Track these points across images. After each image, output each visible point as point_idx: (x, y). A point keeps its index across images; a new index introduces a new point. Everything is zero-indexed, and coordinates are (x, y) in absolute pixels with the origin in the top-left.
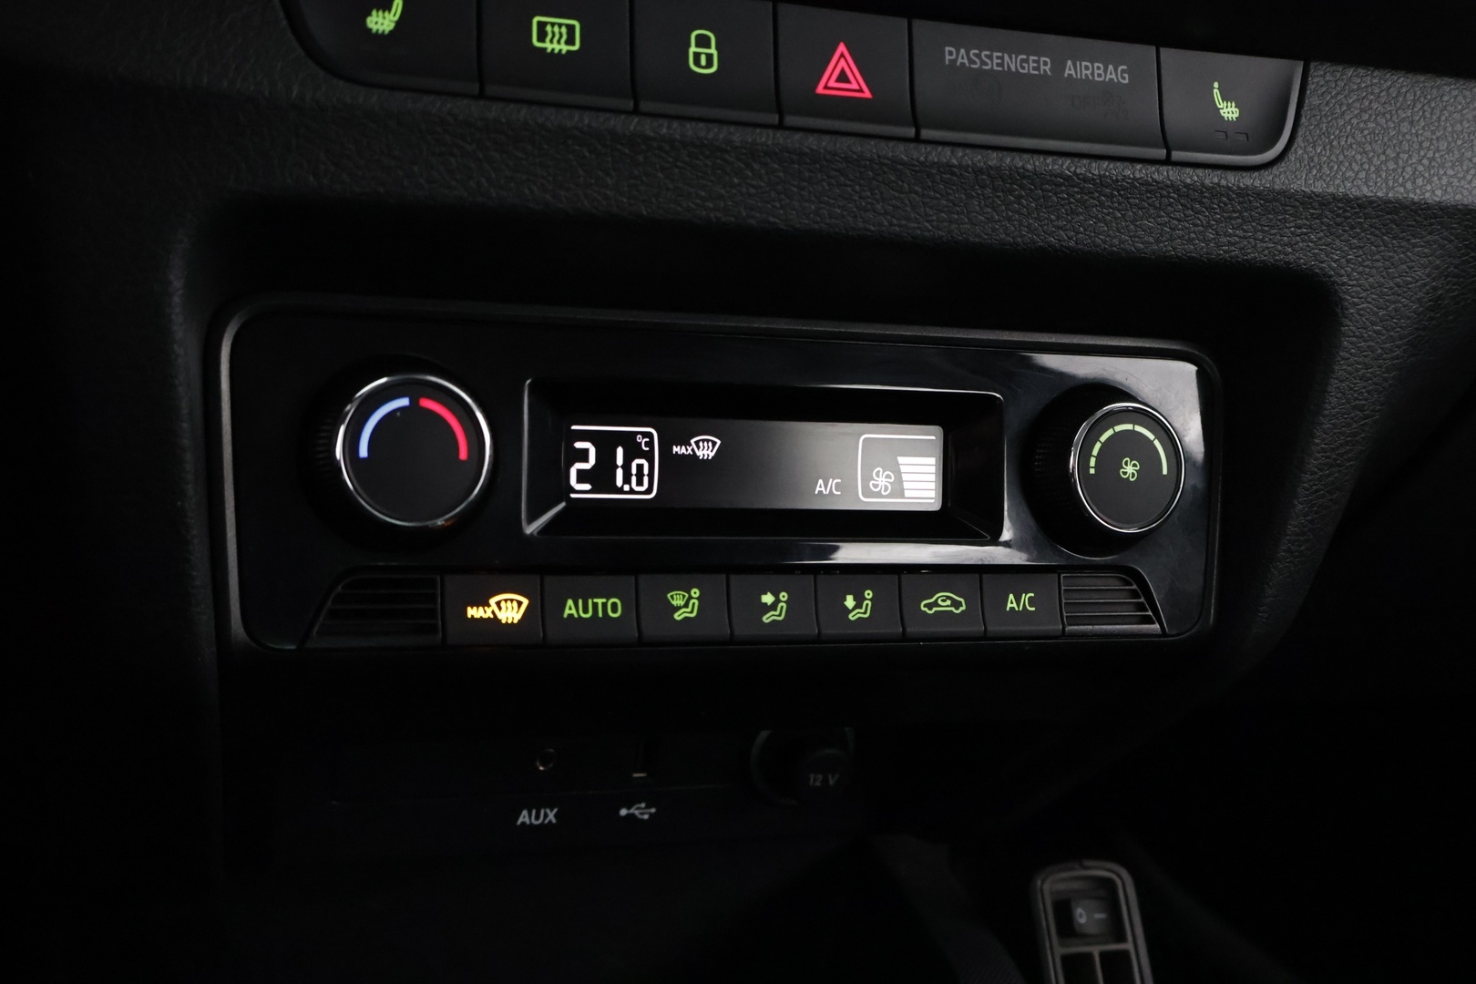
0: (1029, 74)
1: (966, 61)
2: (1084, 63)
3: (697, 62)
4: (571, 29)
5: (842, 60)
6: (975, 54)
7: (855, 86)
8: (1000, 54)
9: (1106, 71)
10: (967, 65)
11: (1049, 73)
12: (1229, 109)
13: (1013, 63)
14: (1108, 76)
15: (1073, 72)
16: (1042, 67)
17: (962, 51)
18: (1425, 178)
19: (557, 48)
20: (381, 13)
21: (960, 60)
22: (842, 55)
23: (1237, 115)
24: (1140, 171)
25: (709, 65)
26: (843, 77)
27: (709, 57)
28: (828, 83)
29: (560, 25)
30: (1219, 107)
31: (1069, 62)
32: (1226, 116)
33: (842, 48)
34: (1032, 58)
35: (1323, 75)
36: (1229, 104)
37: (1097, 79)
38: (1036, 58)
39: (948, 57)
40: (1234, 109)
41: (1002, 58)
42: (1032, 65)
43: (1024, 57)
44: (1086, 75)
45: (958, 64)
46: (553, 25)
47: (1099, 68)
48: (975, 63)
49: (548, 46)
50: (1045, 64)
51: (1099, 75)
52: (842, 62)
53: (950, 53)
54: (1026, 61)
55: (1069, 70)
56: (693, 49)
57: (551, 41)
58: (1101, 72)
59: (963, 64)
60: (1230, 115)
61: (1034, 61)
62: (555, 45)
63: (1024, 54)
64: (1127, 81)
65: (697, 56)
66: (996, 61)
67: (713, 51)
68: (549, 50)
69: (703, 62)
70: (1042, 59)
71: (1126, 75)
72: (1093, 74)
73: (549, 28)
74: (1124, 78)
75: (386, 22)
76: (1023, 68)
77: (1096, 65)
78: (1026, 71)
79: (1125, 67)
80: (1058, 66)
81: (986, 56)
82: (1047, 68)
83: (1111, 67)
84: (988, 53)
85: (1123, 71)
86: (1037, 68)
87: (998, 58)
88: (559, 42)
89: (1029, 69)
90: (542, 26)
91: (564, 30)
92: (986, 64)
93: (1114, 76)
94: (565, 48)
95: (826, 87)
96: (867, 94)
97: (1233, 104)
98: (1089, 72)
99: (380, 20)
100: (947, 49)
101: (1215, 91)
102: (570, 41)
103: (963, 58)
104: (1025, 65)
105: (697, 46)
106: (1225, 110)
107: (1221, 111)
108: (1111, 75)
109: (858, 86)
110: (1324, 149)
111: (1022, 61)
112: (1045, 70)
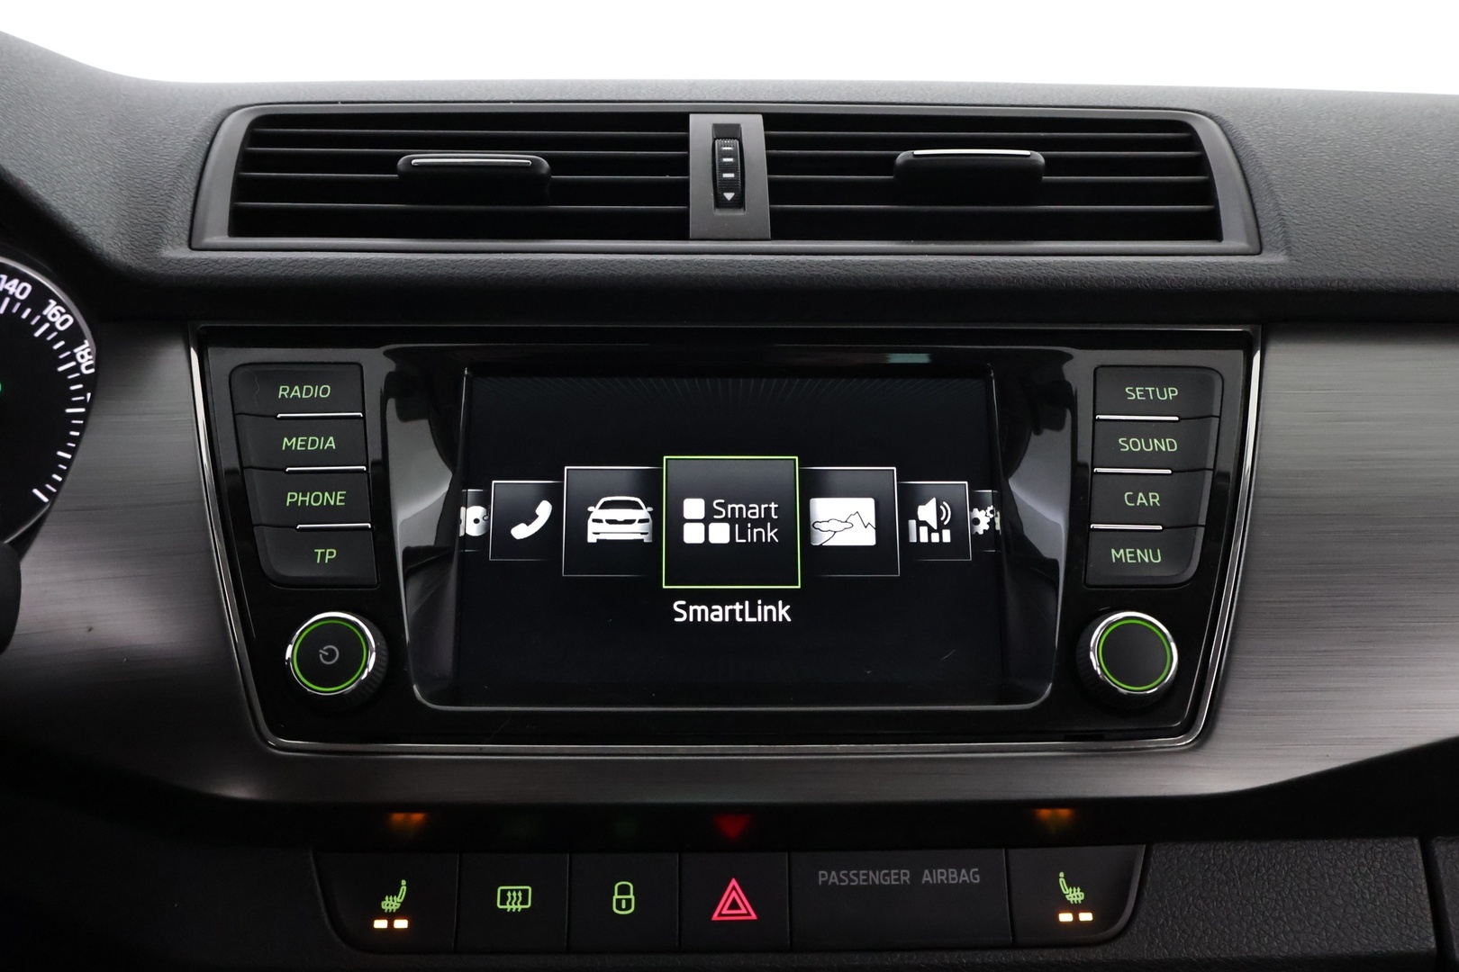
0: (890, 885)
1: (836, 881)
2: (939, 871)
3: (619, 907)
4: (525, 893)
5: (734, 892)
6: (843, 875)
7: (744, 911)
8: (865, 872)
9: (959, 875)
10: (838, 883)
11: (908, 882)
12: (1075, 894)
13: (876, 878)
14: (962, 879)
15: (929, 879)
16: (902, 878)
17: (833, 873)
18: (1270, 936)
19: (514, 907)
20: (391, 898)
21: (831, 881)
22: (734, 888)
23: (1083, 898)
24: (989, 957)
25: (628, 907)
26: (734, 905)
27: (629, 901)
28: (722, 911)
29: (517, 891)
30: (1065, 892)
31: (927, 872)
32: (1071, 900)
33: (734, 882)
34: (893, 872)
35: (1161, 852)
36: (1075, 889)
37: (951, 882)
38: (897, 871)
39: (821, 879)
40: (1079, 893)
41: (867, 875)
42: (893, 877)
43: (887, 871)
44: (942, 880)
45: (830, 883)
46: (512, 891)
47: (953, 873)
48: (844, 881)
49: (508, 907)
50: (905, 875)
51: (953, 879)
52: (734, 894)
53: (822, 876)
54: (889, 875)
55: (926, 877)
56: (616, 896)
57: (511, 904)
58: (955, 875)
59: (834, 883)
60: (1076, 900)
61: (895, 874)
62: (514, 906)
63: (886, 869)
64: (978, 881)
65: (619, 901)
66: (862, 877)
67: (632, 896)
68: (508, 910)
69: (624, 906)
70: (902, 871)
71: (978, 876)
72: (947, 878)
73: (509, 894)
74: (975, 879)
75: (395, 904)
76: (886, 880)
77: (950, 870)
78: (888, 883)
79: (977, 870)
80: (916, 876)
81: (853, 874)
82: (907, 878)
83: (963, 871)
84: (855, 872)
85: (974, 873)
86: (898, 880)
87: (864, 874)
88: (516, 904)
89: (892, 880)
90: (504, 893)
91: (520, 894)
92: (854, 881)
93: (966, 878)
94: (520, 907)
95: (720, 915)
96: (754, 916)
97: (1079, 889)
98: (944, 878)
99: (391, 902)
100: (821, 873)
101: (1061, 880)
102: (524, 902)
103: (834, 878)
104: (887, 878)
105: (619, 894)
106: (1071, 895)
107: (1067, 896)
108: (964, 877)
109: (746, 911)
110: (1166, 919)
111: (885, 875)
112: (905, 881)
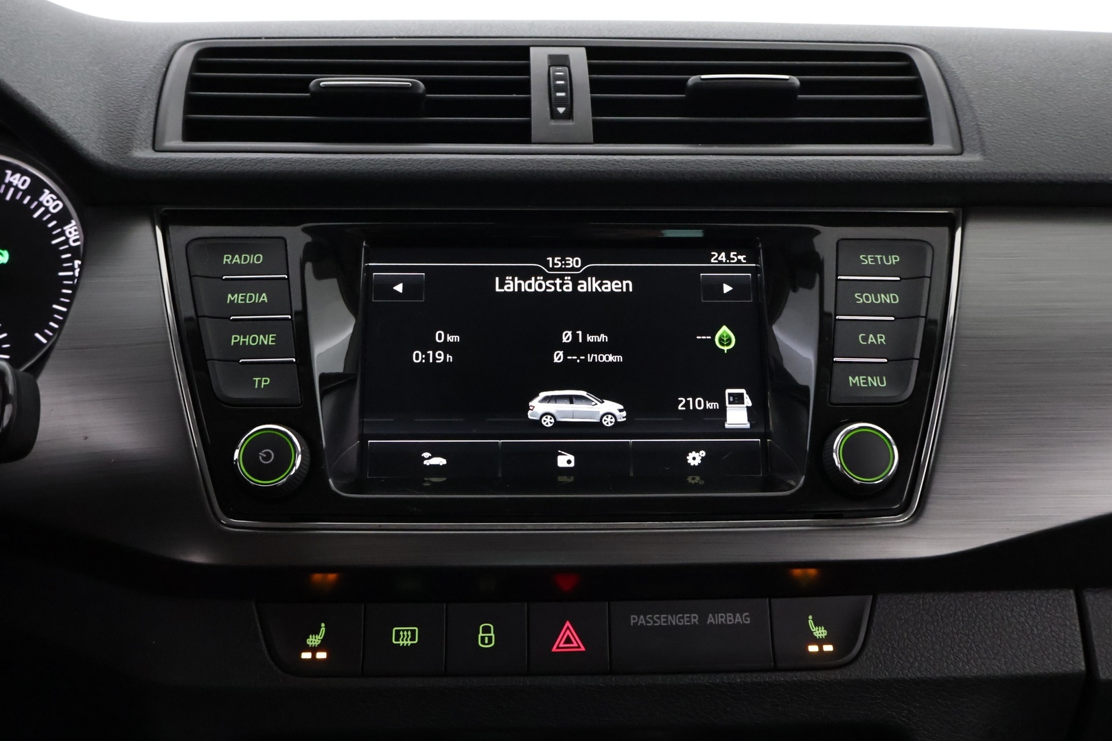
0: (684, 625)
1: (644, 622)
2: (720, 615)
3: (483, 642)
4: (413, 632)
5: (568, 631)
6: (649, 618)
7: (575, 645)
8: (665, 616)
9: (734, 618)
10: (645, 624)
11: (697, 623)
12: (820, 631)
13: (674, 620)
14: (737, 620)
15: (713, 621)
16: (693, 620)
17: (642, 617)
18: (964, 662)
19: (405, 643)
20: (314, 636)
21: (640, 622)
22: (568, 628)
23: (826, 634)
24: (756, 678)
25: (490, 642)
26: (568, 641)
27: (490, 638)
28: (559, 645)
29: (407, 631)
30: (813, 630)
31: (711, 615)
32: (817, 636)
33: (568, 624)
34: (686, 615)
35: (884, 600)
36: (820, 628)
37: (729, 623)
38: (689, 615)
39: (632, 621)
40: (823, 631)
41: (667, 618)
42: (686, 619)
43: (681, 615)
44: (722, 621)
45: (639, 624)
46: (403, 631)
47: (730, 616)
48: (650, 622)
49: (401, 643)
50: (695, 618)
51: (730, 621)
52: (568, 632)
53: (633, 619)
54: (683, 618)
55: (711, 620)
56: (481, 634)
57: (403, 640)
58: (732, 618)
59: (642, 624)
60: (820, 635)
61: (687, 617)
63: (681, 613)
64: (748, 622)
65: (483, 638)
66: (663, 620)
67: (492, 634)
68: (401, 645)
69: (486, 642)
70: (693, 615)
71: (748, 619)
72: (726, 620)
73: (401, 633)
74: (747, 620)
75: (317, 640)
76: (680, 622)
77: (728, 614)
78: (682, 624)
79: (747, 614)
80: (703, 618)
81: (656, 618)
82: (696, 620)
83: (738, 615)
84: (658, 616)
85: (746, 616)
86: (690, 621)
87: (664, 618)
88: (407, 640)
89: (685, 622)
90: (398, 632)
91: (409, 633)
92: (657, 622)
93: (740, 620)
94: (410, 643)
95: (558, 648)
96: (583, 649)
97: (823, 628)
98: (723, 620)
99: (314, 640)
100: (632, 616)
101: (810, 621)
102: (413, 639)
103: (642, 621)
104: (682, 620)
105: (483, 633)
106: (817, 632)
107: (814, 633)
108: (738, 619)
109: (577, 645)
110: (888, 650)
111: (680, 618)
112: (694, 622)
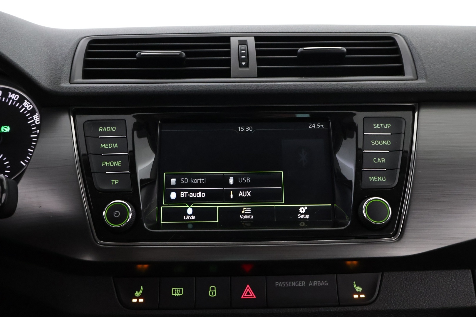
0: (299, 286)
1: (281, 285)
2: (315, 281)
3: (211, 294)
4: (181, 290)
6: (284, 283)
7: (251, 295)
8: (290, 282)
9: (321, 283)
10: (282, 286)
12: (359, 289)
13: (294, 284)
14: (322, 284)
15: (311, 284)
16: (303, 284)
17: (280, 283)
19: (177, 295)
20: (138, 292)
21: (280, 285)
22: (248, 288)
23: (361, 290)
24: (331, 309)
25: (214, 294)
26: (248, 293)
27: (214, 292)
28: (244, 295)
29: (178, 289)
30: (356, 288)
31: (310, 282)
32: (358, 291)
33: (248, 286)
34: (300, 282)
35: (386, 274)
36: (359, 287)
38: (301, 282)
39: (276, 285)
40: (360, 288)
41: (291, 283)
43: (298, 282)
44: (315, 284)
45: (279, 286)
46: (177, 289)
47: (319, 282)
48: (284, 285)
49: (175, 295)
50: (304, 283)
51: (319, 284)
52: (248, 290)
53: (277, 284)
54: (298, 283)
55: (310, 284)
56: (210, 291)
57: (176, 294)
58: (320, 283)
59: (280, 286)
60: (359, 290)
61: (300, 283)
62: (177, 294)
65: (211, 292)
66: (289, 284)
67: (215, 291)
69: (213, 294)
70: (303, 282)
71: (327, 283)
72: (317, 284)
73: (176, 290)
74: (326, 284)
75: (139, 294)
76: (297, 285)
77: (318, 281)
78: (298, 286)
80: (307, 283)
81: (287, 283)
82: (304, 284)
83: (322, 282)
84: (287, 282)
85: (326, 282)
86: (301, 285)
87: (290, 283)
88: (178, 293)
89: (299, 285)
90: (174, 290)
91: (179, 290)
92: (287, 285)
94: (179, 295)
95: (244, 296)
96: (255, 297)
97: (360, 287)
98: (316, 284)
99: (138, 293)
100: (276, 283)
101: (354, 284)
102: (181, 293)
104: (298, 284)
105: (211, 290)
106: (357, 289)
107: (356, 290)
108: (323, 283)
109: (252, 295)
110: (389, 297)
111: (297, 283)
112: (303, 285)
